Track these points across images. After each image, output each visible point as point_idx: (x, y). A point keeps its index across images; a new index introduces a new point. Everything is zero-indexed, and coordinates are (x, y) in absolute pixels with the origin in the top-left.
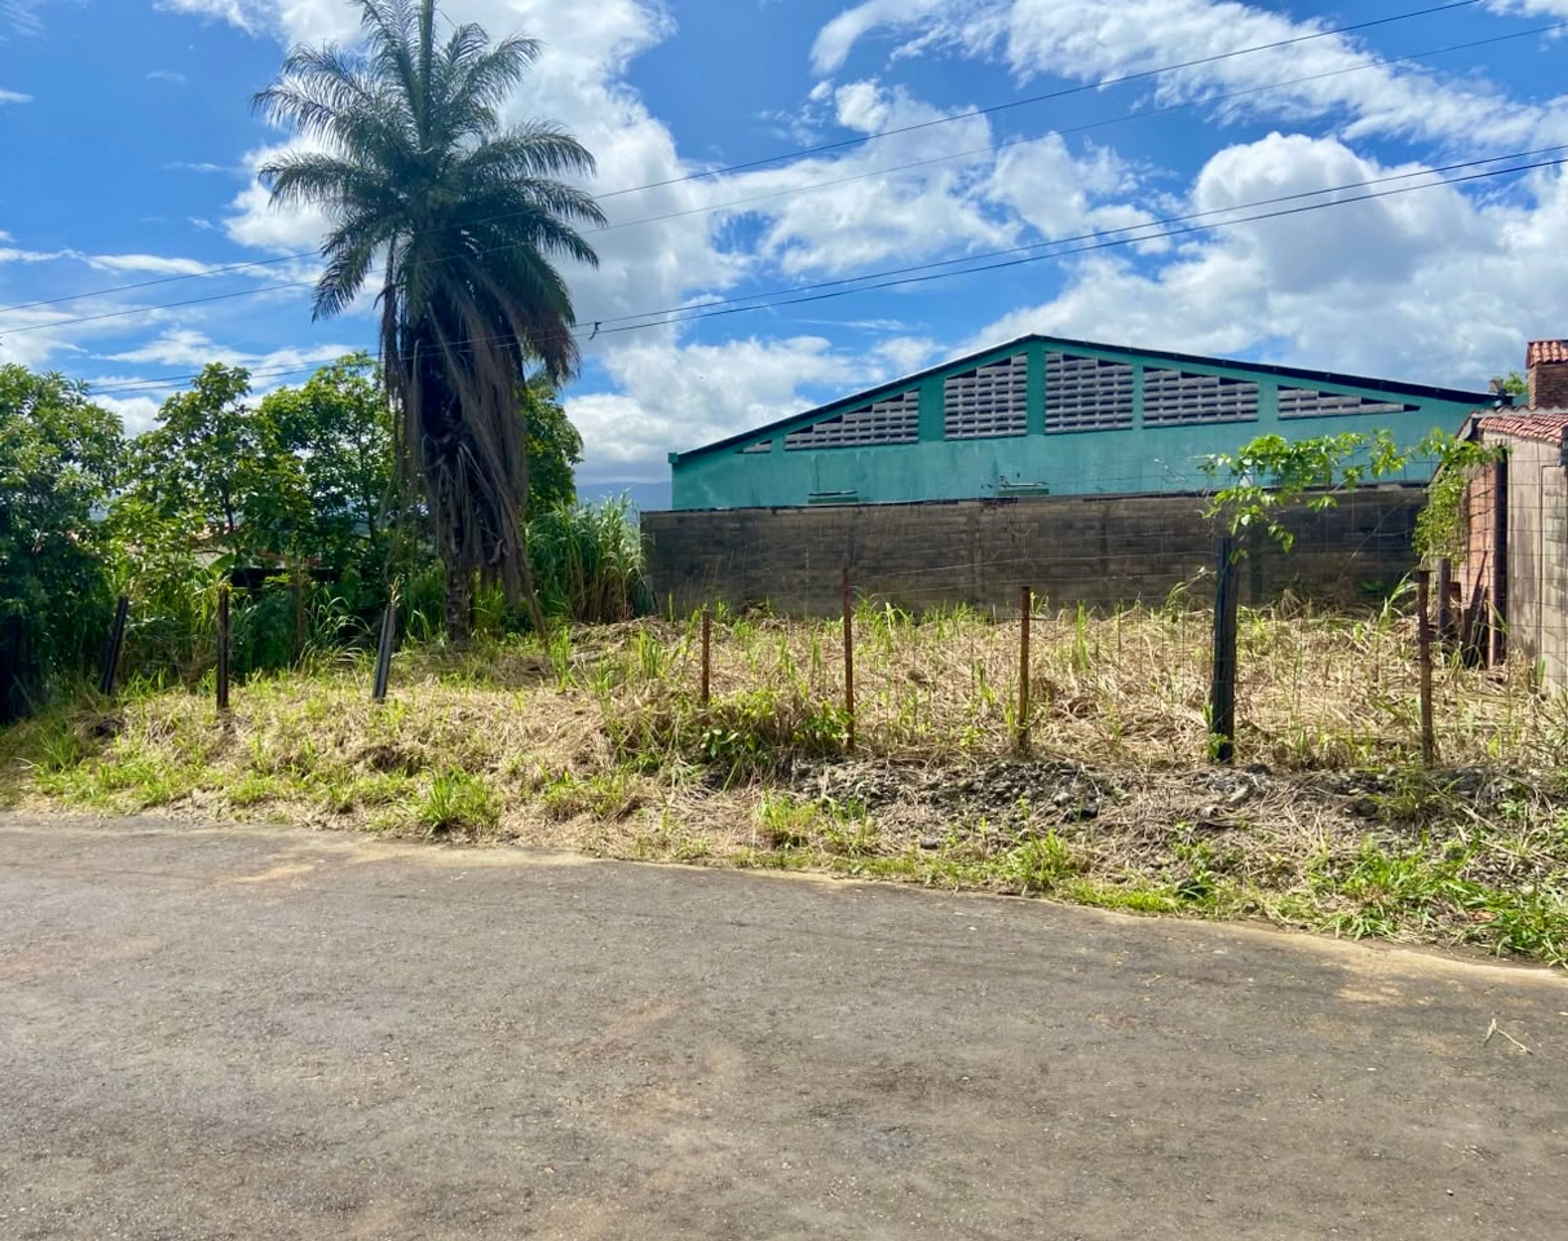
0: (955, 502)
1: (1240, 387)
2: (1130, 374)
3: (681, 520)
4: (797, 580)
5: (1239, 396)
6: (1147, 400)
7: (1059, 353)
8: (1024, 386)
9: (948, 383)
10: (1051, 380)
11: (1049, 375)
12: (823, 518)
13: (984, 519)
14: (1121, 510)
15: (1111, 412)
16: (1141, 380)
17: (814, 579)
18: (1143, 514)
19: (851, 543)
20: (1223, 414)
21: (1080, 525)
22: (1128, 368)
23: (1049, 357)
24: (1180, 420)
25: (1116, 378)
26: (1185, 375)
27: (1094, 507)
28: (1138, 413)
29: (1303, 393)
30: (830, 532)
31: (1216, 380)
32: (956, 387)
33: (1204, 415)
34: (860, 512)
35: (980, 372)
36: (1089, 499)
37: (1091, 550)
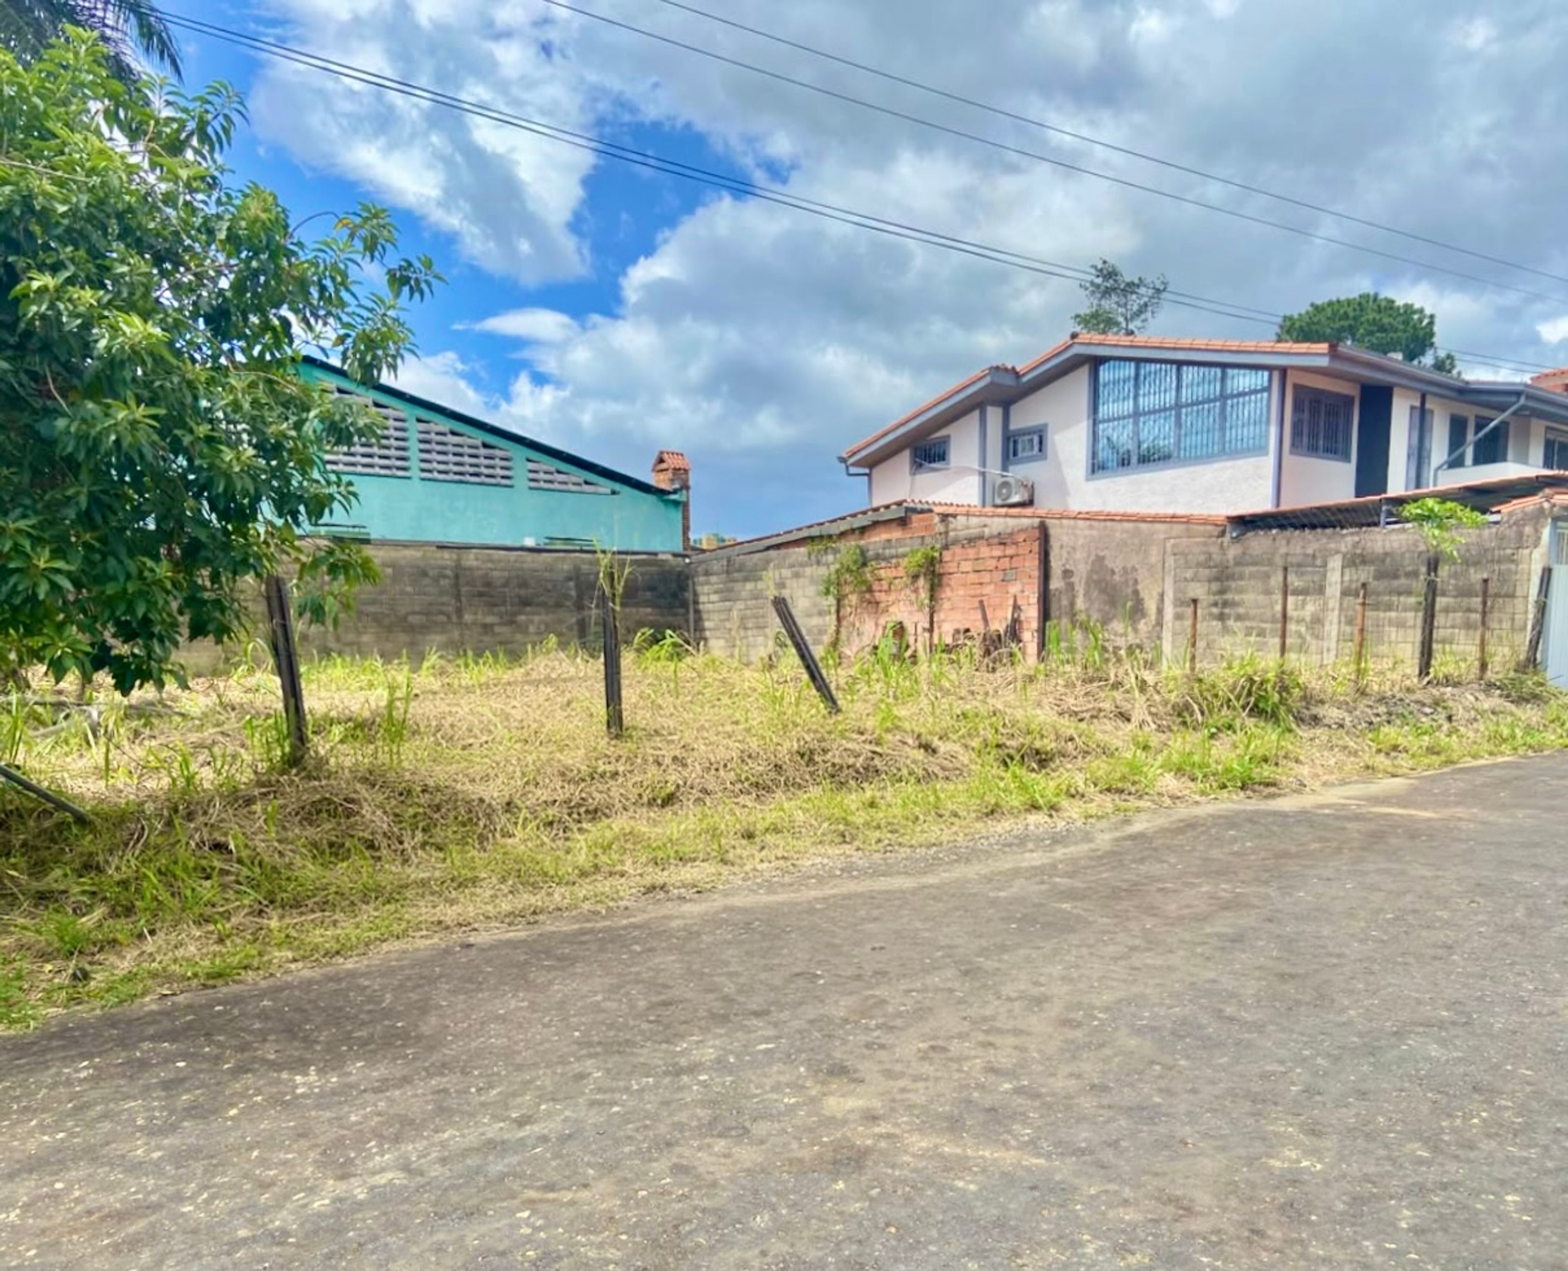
1: (497, 452)
2: (404, 421)
5: (498, 462)
6: (422, 451)
7: (331, 383)
14: (470, 559)
15: (389, 458)
18: (490, 565)
20: (486, 476)
21: (433, 573)
22: (402, 415)
24: (451, 477)
25: (391, 422)
26: (454, 433)
27: (446, 554)
28: (415, 464)
29: (545, 468)
31: (478, 442)
33: (471, 475)
36: (441, 547)
37: (445, 599)
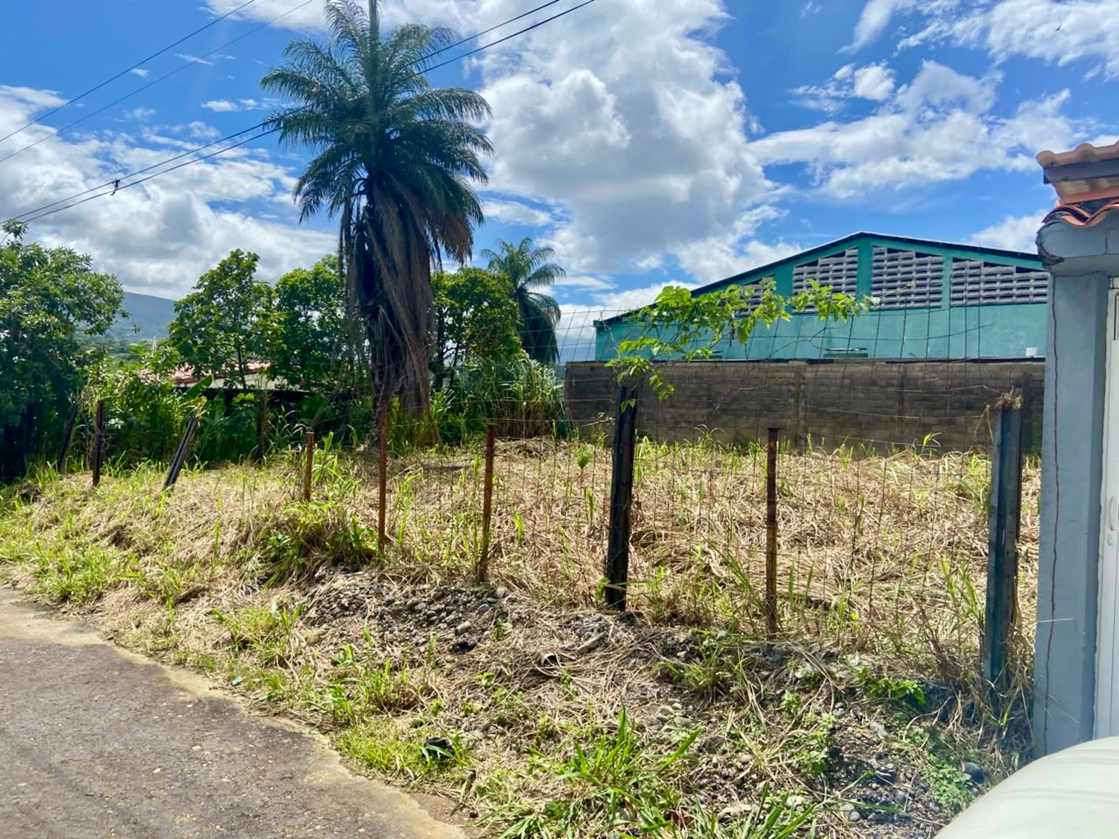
0: (787, 361)
1: (1033, 274)
2: (941, 263)
3: (592, 369)
4: (669, 416)
5: (1032, 282)
6: (954, 284)
7: (884, 247)
8: (855, 273)
9: (796, 270)
10: (877, 268)
11: (875, 264)
12: (690, 370)
13: (808, 375)
14: (916, 371)
15: (924, 294)
16: (949, 268)
17: (681, 415)
19: (709, 389)
20: (1019, 296)
21: (883, 383)
22: (940, 259)
23: (876, 250)
24: (982, 301)
25: (929, 266)
26: (986, 265)
27: (895, 368)
28: (946, 296)
30: (694, 381)
31: (1013, 269)
32: (802, 274)
33: (1003, 297)
34: (716, 367)
35: (821, 261)
36: (891, 362)
37: (890, 403)
